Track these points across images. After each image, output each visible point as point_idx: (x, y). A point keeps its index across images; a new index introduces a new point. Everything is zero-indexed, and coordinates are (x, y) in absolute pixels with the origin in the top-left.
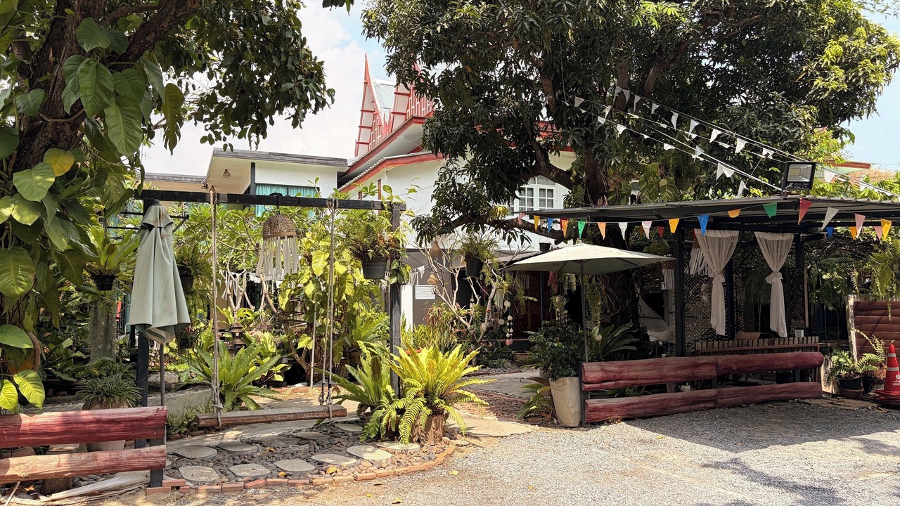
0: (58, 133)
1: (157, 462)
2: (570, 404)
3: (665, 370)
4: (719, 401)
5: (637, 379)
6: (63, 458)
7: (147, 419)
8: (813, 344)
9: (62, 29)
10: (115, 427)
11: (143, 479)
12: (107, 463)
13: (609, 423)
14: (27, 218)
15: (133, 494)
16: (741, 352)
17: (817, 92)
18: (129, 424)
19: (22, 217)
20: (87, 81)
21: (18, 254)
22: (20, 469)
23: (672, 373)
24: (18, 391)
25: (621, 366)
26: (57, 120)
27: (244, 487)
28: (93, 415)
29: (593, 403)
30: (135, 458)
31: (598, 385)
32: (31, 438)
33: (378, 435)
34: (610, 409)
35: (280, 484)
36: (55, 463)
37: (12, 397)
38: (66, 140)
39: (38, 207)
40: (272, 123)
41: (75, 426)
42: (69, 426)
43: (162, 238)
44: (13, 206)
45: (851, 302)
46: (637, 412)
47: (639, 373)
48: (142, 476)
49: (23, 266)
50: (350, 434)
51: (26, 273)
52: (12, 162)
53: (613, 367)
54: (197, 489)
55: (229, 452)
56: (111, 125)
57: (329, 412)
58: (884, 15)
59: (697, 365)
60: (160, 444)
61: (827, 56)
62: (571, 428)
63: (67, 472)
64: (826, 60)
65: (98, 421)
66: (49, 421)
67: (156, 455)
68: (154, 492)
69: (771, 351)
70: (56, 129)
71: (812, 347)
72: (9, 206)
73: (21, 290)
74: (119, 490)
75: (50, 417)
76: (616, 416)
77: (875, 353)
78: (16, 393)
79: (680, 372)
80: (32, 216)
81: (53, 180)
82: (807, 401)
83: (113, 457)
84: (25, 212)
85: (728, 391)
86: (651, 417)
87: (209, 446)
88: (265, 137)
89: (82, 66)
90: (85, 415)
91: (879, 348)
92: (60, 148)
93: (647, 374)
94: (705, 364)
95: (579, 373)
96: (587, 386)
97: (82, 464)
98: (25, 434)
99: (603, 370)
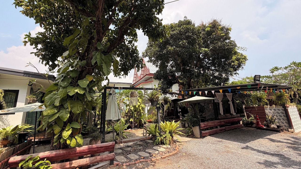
0: (89, 71)
1: (112, 158)
2: (198, 133)
3: (215, 123)
4: (226, 130)
5: (210, 126)
6: (88, 159)
7: (110, 146)
8: (239, 116)
9: (89, 48)
10: (102, 149)
11: (108, 163)
12: (99, 159)
13: (206, 136)
14: (82, 92)
15: (106, 168)
16: (227, 118)
17: (232, 66)
18: (105, 148)
19: (80, 92)
20: (98, 57)
21: (78, 102)
22: (75, 164)
23: (217, 124)
24: (77, 141)
25: (207, 123)
26: (89, 68)
27: (135, 163)
28: (96, 146)
29: (203, 132)
30: (107, 157)
31: (203, 128)
32: (79, 154)
33: (159, 143)
34: (206, 133)
35: (144, 161)
36: (86, 161)
37: (75, 143)
38: (91, 72)
39: (84, 89)
40: (129, 72)
41: (91, 149)
42: (90, 150)
43: (114, 97)
44: (78, 89)
45: (244, 107)
46: (211, 133)
47: (211, 124)
48: (108, 162)
49: (79, 105)
50: (151, 143)
51: (80, 107)
52: (77, 78)
53: (206, 123)
54: (123, 165)
55: (124, 150)
56: (104, 68)
57: (146, 138)
58: (243, 51)
59: (221, 122)
60: (113, 152)
61: (233, 59)
62: (199, 138)
63: (89, 163)
64: (233, 60)
65: (97, 148)
66: (84, 149)
67: (112, 156)
68: (112, 167)
69: (232, 118)
70: (89, 70)
71: (238, 117)
72: (77, 89)
73: (79, 112)
74: (103, 167)
75: (85, 148)
76: (208, 135)
77: (252, 117)
78: (76, 141)
79: (218, 124)
80: (83, 92)
81: (88, 82)
82: (241, 128)
83: (101, 157)
84: (81, 91)
85: (227, 127)
86: (214, 134)
87: (118, 148)
88: (127, 76)
89: (97, 53)
90: (94, 146)
91: (252, 116)
92: (90, 75)
93: (212, 124)
94: (222, 121)
95: (199, 125)
96: (201, 128)
97: (93, 160)
98: (77, 153)
99: (204, 124)
